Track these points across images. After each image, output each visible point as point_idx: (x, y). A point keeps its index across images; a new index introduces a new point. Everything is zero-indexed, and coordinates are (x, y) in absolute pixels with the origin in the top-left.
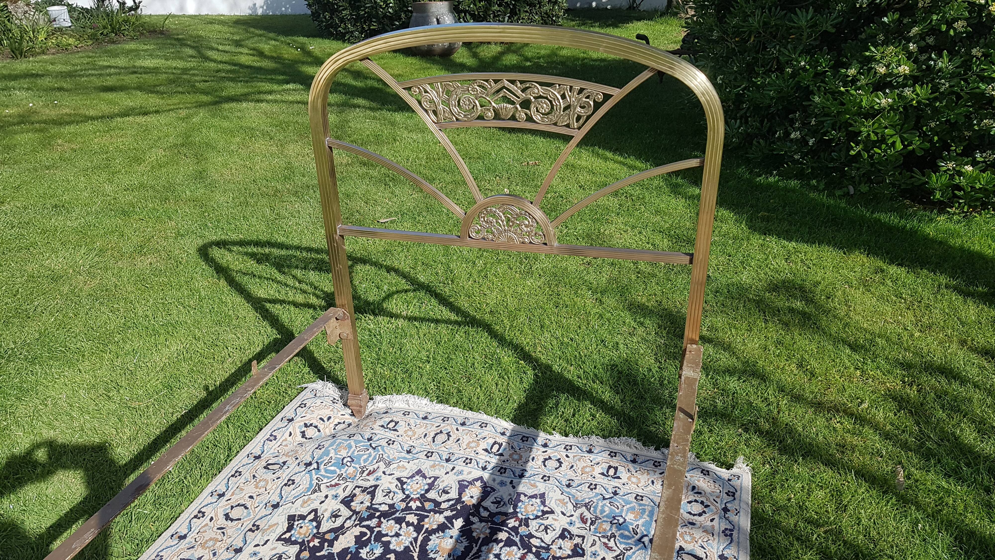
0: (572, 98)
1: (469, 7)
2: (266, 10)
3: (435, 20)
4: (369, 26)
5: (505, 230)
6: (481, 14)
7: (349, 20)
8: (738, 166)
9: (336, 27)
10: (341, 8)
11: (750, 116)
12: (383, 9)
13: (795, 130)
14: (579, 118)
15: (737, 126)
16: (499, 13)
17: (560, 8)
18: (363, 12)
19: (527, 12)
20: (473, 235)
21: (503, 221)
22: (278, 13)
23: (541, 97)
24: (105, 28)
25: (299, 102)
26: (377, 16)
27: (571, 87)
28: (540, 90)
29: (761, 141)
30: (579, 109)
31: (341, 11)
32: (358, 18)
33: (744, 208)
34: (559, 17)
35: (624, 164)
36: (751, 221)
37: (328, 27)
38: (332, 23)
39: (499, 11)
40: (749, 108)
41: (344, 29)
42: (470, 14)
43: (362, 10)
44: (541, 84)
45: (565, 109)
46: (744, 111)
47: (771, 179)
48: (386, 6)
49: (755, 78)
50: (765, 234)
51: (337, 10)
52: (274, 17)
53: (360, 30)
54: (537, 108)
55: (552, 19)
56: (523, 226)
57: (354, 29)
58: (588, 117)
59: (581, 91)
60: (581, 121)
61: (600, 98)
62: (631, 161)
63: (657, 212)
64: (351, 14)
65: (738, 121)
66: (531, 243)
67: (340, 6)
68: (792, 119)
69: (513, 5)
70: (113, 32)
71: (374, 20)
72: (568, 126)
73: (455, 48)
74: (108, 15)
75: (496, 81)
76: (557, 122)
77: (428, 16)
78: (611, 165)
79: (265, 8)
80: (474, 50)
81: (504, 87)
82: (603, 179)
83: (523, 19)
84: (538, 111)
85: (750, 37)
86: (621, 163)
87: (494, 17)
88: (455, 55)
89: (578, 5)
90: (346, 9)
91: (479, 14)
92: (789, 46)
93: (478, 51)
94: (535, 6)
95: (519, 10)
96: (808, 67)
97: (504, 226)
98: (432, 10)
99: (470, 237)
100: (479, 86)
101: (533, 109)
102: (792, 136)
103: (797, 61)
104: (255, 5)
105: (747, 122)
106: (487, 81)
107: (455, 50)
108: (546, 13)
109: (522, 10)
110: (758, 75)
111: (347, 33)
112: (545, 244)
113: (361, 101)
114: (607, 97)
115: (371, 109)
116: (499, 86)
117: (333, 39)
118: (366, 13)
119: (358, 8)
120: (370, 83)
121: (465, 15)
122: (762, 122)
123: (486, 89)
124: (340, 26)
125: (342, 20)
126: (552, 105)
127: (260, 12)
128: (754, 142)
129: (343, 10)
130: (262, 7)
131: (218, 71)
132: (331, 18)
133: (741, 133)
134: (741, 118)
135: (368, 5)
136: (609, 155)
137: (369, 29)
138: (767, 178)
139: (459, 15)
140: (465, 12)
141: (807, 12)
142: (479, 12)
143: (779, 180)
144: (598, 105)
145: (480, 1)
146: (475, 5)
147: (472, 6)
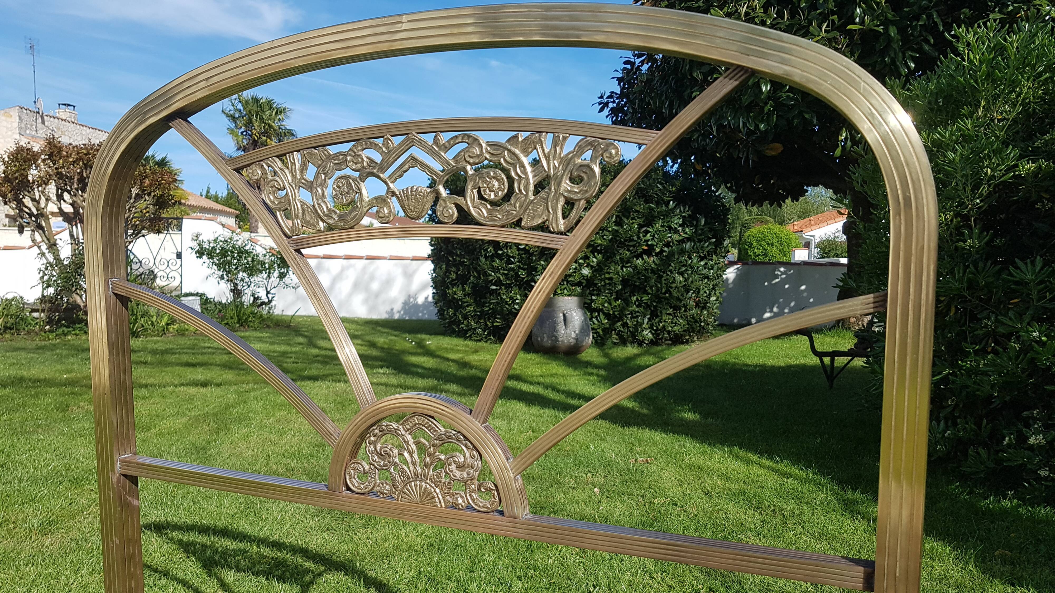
0: (553, 160)
1: (603, 306)
2: (403, 315)
3: (561, 315)
4: (493, 322)
5: (416, 475)
6: (616, 313)
7: (472, 317)
8: (949, 483)
9: (459, 323)
10: (465, 304)
11: (959, 417)
12: (509, 305)
13: (1036, 433)
14: (568, 207)
15: (940, 430)
16: (638, 314)
17: (710, 314)
18: (488, 309)
19: (670, 314)
20: (354, 483)
21: (411, 453)
22: (414, 318)
24: (232, 318)
25: (382, 384)
26: (501, 313)
28: (484, 148)
29: (981, 450)
30: (568, 185)
31: (464, 308)
32: (483, 315)
33: (967, 540)
34: (708, 324)
35: (773, 470)
36: (983, 561)
37: (451, 323)
38: (455, 319)
39: (638, 312)
40: (956, 406)
41: (466, 326)
42: (604, 314)
43: (487, 307)
45: (539, 187)
46: (949, 410)
47: (1006, 503)
48: (513, 302)
49: (962, 361)
50: (1013, 585)
51: (461, 307)
52: (409, 321)
53: (483, 327)
54: (479, 192)
55: (700, 325)
56: (453, 467)
57: (478, 326)
60: (574, 215)
61: (615, 155)
62: (785, 466)
63: (822, 536)
64: (475, 311)
65: (942, 423)
66: (470, 508)
67: (465, 302)
68: (1028, 418)
69: (655, 307)
70: (238, 323)
71: (499, 317)
72: (543, 228)
73: (582, 346)
74: (237, 307)
76: (520, 220)
77: (554, 311)
78: (755, 470)
79: (402, 312)
80: (606, 351)
82: (742, 485)
83: (665, 321)
84: (481, 197)
85: (949, 310)
86: (769, 468)
87: (631, 319)
88: (583, 354)
89: (736, 321)
90: (470, 305)
91: (614, 314)
92: (1011, 314)
93: (610, 352)
94: (680, 309)
95: (661, 312)
96: (1044, 339)
97: (414, 464)
98: (558, 305)
99: (349, 489)
101: (471, 193)
102: (1032, 440)
103: (1027, 332)
104: (392, 309)
105: (955, 424)
107: (582, 349)
108: (693, 318)
109: (664, 312)
110: (967, 355)
111: (470, 330)
112: (501, 513)
113: (454, 387)
115: (460, 395)
117: (455, 337)
118: (490, 309)
119: (483, 305)
120: (473, 372)
121: (599, 315)
122: (979, 426)
124: (463, 323)
125: (465, 317)
126: (510, 181)
127: (396, 316)
128: (970, 452)
129: (467, 306)
130: (399, 312)
131: (317, 356)
132: (455, 315)
133: (948, 438)
134: (946, 419)
135: (493, 301)
136: (753, 457)
137: (493, 326)
138: (999, 501)
139: (591, 314)
140: (599, 311)
141: (1033, 263)
142: (614, 312)
143: (1019, 506)
145: (616, 299)
146: (610, 303)
147: (606, 305)
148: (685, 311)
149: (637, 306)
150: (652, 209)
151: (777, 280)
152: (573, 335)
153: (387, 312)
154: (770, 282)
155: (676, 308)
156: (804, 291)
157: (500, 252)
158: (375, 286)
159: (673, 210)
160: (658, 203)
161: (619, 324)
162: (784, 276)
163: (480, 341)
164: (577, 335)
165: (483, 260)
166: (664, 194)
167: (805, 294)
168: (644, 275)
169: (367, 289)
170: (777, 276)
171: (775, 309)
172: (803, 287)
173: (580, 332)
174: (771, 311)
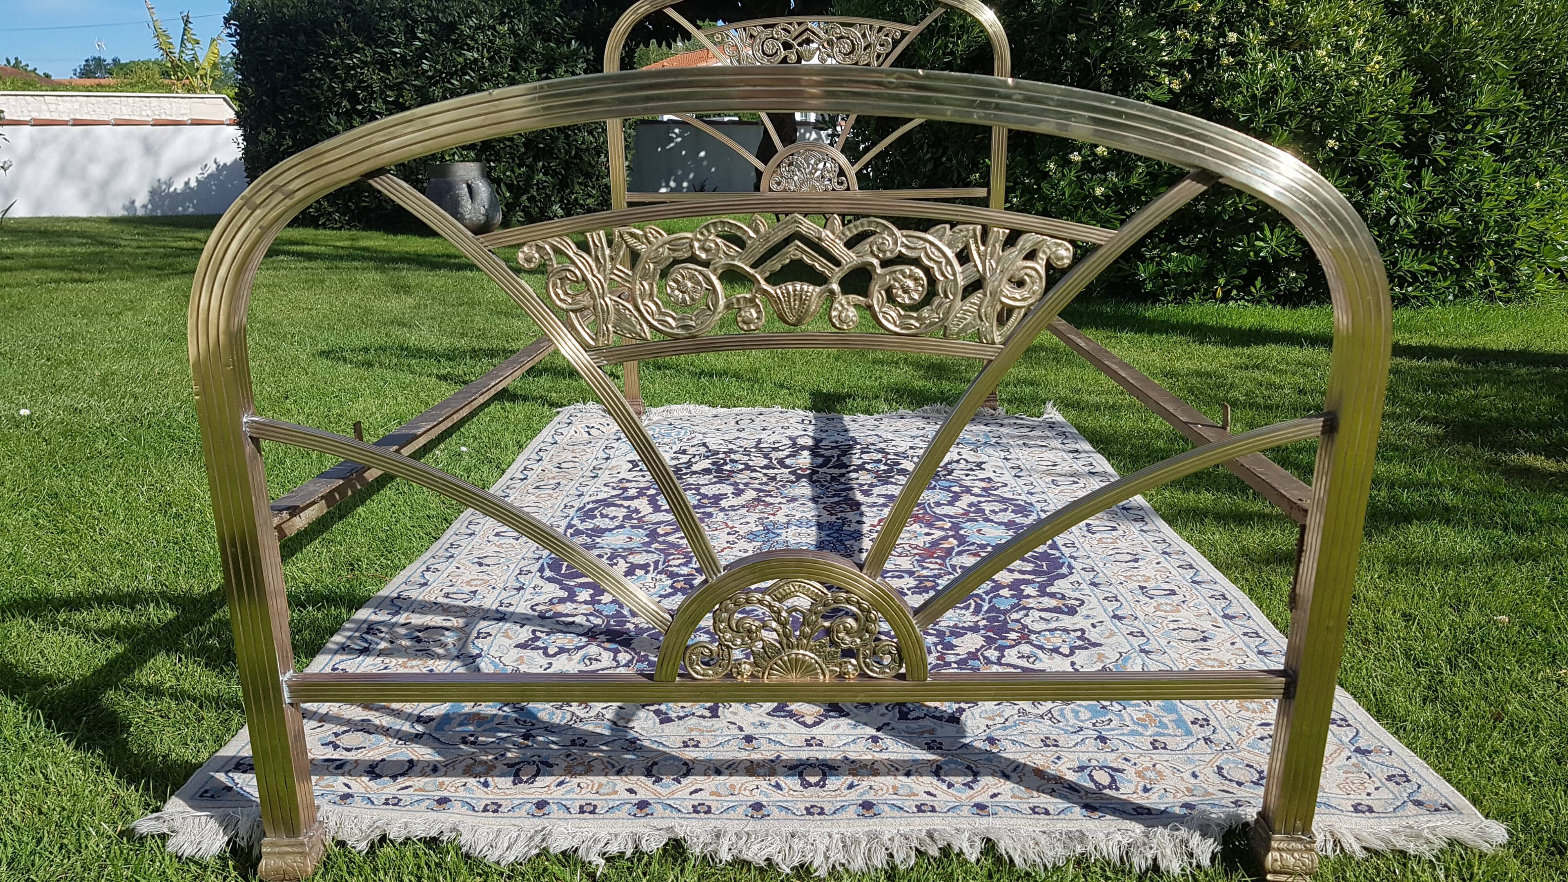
0: (872, 38)
2: (151, 210)
3: (464, 186)
6: (520, 184)
14: (879, 56)
16: (545, 184)
23: (842, 37)
27: (871, 26)
28: (843, 31)
30: (878, 47)
39: (545, 181)
41: (316, 210)
44: (843, 24)
45: (865, 49)
58: (888, 55)
59: (880, 29)
60: (881, 59)
61: (898, 35)
69: (564, 175)
71: (366, 194)
73: (495, 224)
75: (799, 24)
77: (452, 181)
79: (149, 206)
81: (808, 29)
87: (538, 190)
91: (517, 184)
98: (459, 174)
100: (784, 29)
104: (133, 202)
106: (790, 24)
107: (495, 228)
111: (322, 215)
114: (904, 34)
116: (803, 28)
123: (789, 32)
126: (853, 44)
127: (141, 213)
130: (145, 206)
137: (358, 208)
139: (495, 186)
144: (896, 43)
145: (520, 166)
146: (513, 171)
147: (508, 173)
148: (597, 179)
149: (544, 174)
150: (552, 49)
151: (672, 145)
152: (483, 211)
153: (125, 208)
154: (663, 148)
155: (588, 176)
156: (703, 159)
157: (360, 107)
158: (97, 171)
159: (576, 51)
160: (558, 42)
161: (524, 197)
162: (679, 139)
163: (340, 229)
164: (487, 210)
165: (334, 118)
166: (564, 30)
167: (705, 163)
168: (550, 135)
169: (83, 174)
170: (672, 140)
171: (672, 184)
172: (702, 154)
173: (490, 206)
174: (667, 186)
